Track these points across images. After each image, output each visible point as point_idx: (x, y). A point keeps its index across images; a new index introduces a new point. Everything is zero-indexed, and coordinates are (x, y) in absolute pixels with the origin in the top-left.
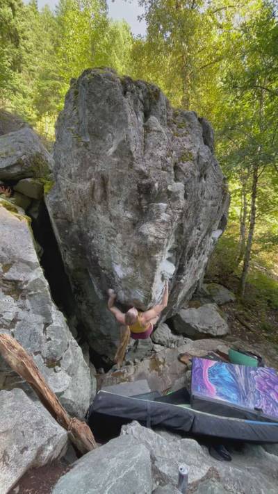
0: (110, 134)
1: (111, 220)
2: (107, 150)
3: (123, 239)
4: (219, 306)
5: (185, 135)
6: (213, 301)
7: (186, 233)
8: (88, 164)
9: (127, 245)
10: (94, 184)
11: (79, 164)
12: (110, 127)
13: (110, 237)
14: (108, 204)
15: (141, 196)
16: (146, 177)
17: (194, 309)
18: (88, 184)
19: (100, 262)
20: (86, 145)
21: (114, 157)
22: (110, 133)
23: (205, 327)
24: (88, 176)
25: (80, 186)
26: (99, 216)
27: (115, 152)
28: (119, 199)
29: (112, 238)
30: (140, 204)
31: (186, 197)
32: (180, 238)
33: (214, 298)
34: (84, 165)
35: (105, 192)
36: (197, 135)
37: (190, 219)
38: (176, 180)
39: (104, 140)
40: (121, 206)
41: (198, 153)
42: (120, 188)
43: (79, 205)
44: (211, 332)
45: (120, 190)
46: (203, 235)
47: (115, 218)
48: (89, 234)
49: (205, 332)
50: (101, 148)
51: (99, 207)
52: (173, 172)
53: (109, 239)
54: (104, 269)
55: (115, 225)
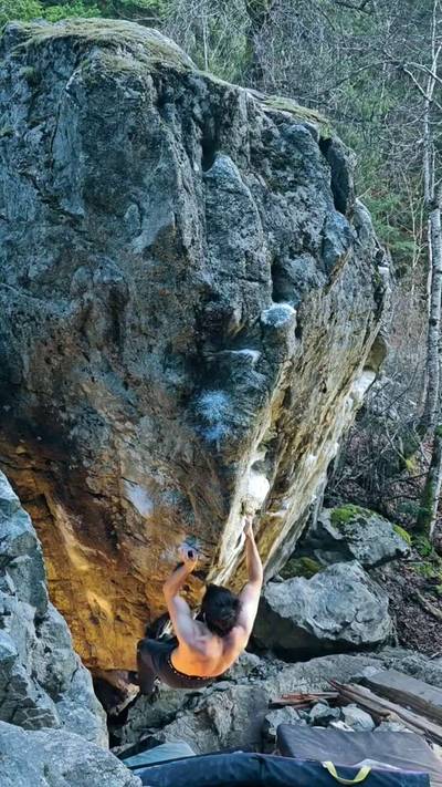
0: (135, 206)
1: (126, 385)
2: (129, 241)
3: (157, 427)
4: (366, 568)
5: (293, 186)
6: (349, 557)
7: (297, 407)
8: (75, 262)
9: (166, 441)
10: (90, 308)
11: (51, 258)
12: (134, 189)
13: (122, 421)
14: (121, 350)
15: (203, 337)
16: (216, 297)
17: (300, 581)
18: (75, 305)
19: (89, 480)
20: (75, 221)
21: (146, 257)
22: (134, 201)
23: (332, 625)
24: (74, 287)
25: (51, 306)
26: (96, 374)
27: (148, 249)
28: (152, 341)
29: (128, 425)
30: (200, 354)
31: (298, 333)
32: (283, 416)
33: (353, 549)
34: (63, 263)
35: (116, 323)
36: (319, 188)
37: (306, 373)
38: (278, 297)
39: (121, 216)
40: (156, 356)
41: (322, 233)
42: (155, 319)
43: (45, 349)
44: (347, 636)
45: (156, 323)
46: (331, 399)
47: (137, 383)
48: (64, 416)
49: (333, 638)
50: (111, 234)
51: (96, 356)
52: (270, 282)
53: (119, 426)
54: (99, 496)
55: (138, 397)
